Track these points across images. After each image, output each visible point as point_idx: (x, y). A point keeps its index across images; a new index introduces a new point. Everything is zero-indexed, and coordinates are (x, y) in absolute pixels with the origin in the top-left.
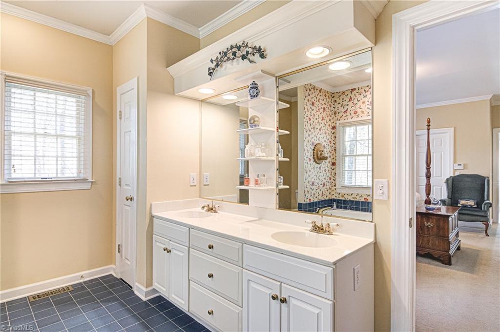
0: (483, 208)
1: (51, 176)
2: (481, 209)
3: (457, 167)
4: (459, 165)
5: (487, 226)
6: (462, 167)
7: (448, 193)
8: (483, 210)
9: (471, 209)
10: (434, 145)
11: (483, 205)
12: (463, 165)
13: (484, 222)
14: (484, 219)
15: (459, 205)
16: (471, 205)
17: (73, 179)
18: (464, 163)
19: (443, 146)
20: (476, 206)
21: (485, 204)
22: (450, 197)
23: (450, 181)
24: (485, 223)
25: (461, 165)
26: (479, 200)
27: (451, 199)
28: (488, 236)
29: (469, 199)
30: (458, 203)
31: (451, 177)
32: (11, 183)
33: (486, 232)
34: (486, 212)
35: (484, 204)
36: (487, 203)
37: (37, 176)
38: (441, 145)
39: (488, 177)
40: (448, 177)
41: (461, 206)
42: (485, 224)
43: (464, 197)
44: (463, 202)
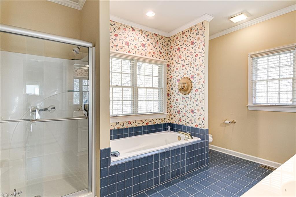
1: (275, 103)
17: (288, 105)
32: (256, 106)
37: (268, 102)
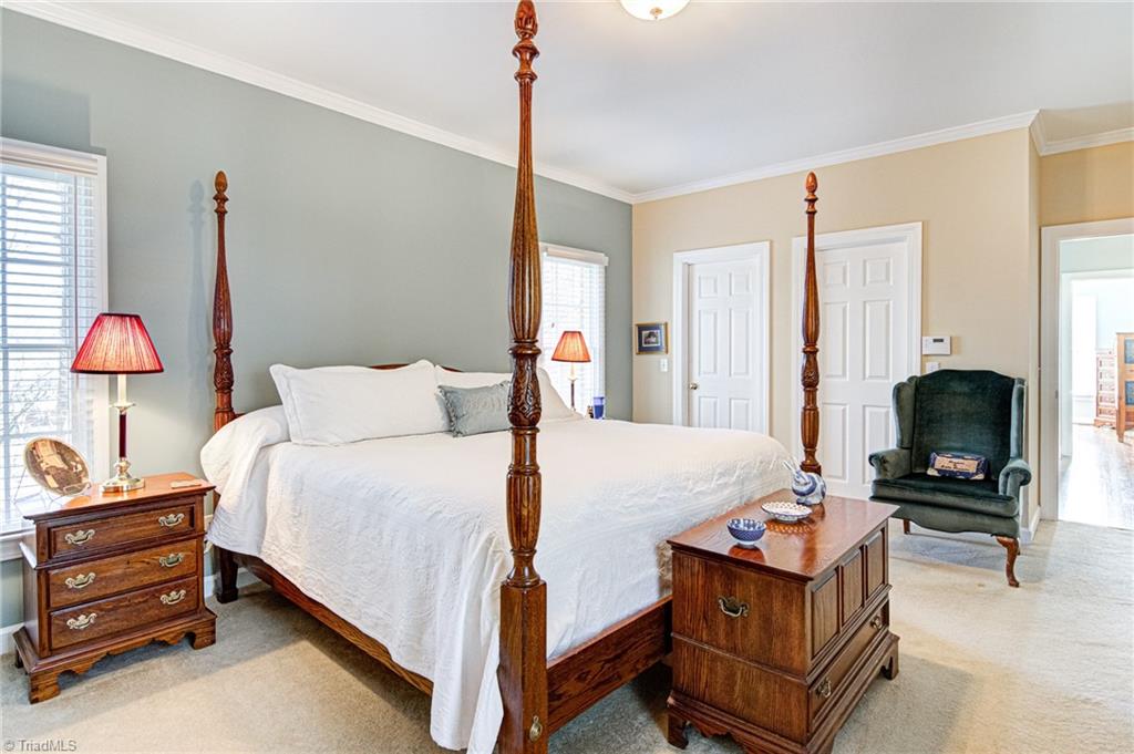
0: (1001, 488)
2: (997, 492)
3: (931, 348)
4: (935, 341)
5: (1013, 551)
6: (944, 348)
7: (901, 430)
8: (1001, 493)
9: (964, 488)
10: (868, 279)
11: (1001, 479)
12: (947, 341)
13: (1004, 535)
14: (1002, 526)
15: (931, 472)
16: (967, 474)
18: (954, 334)
19: (891, 283)
20: (980, 477)
21: (1007, 475)
22: (906, 445)
23: (908, 393)
24: (1006, 539)
25: (942, 340)
26: (991, 456)
27: (910, 449)
28: (1017, 585)
29: (963, 451)
30: (927, 463)
31: (911, 379)
33: (1010, 571)
34: (1008, 500)
35: (1004, 471)
36: (1015, 470)
38: (888, 279)
39: (1022, 381)
40: (905, 380)
41: (936, 473)
42: (1005, 544)
43: (945, 444)
44: (942, 462)
